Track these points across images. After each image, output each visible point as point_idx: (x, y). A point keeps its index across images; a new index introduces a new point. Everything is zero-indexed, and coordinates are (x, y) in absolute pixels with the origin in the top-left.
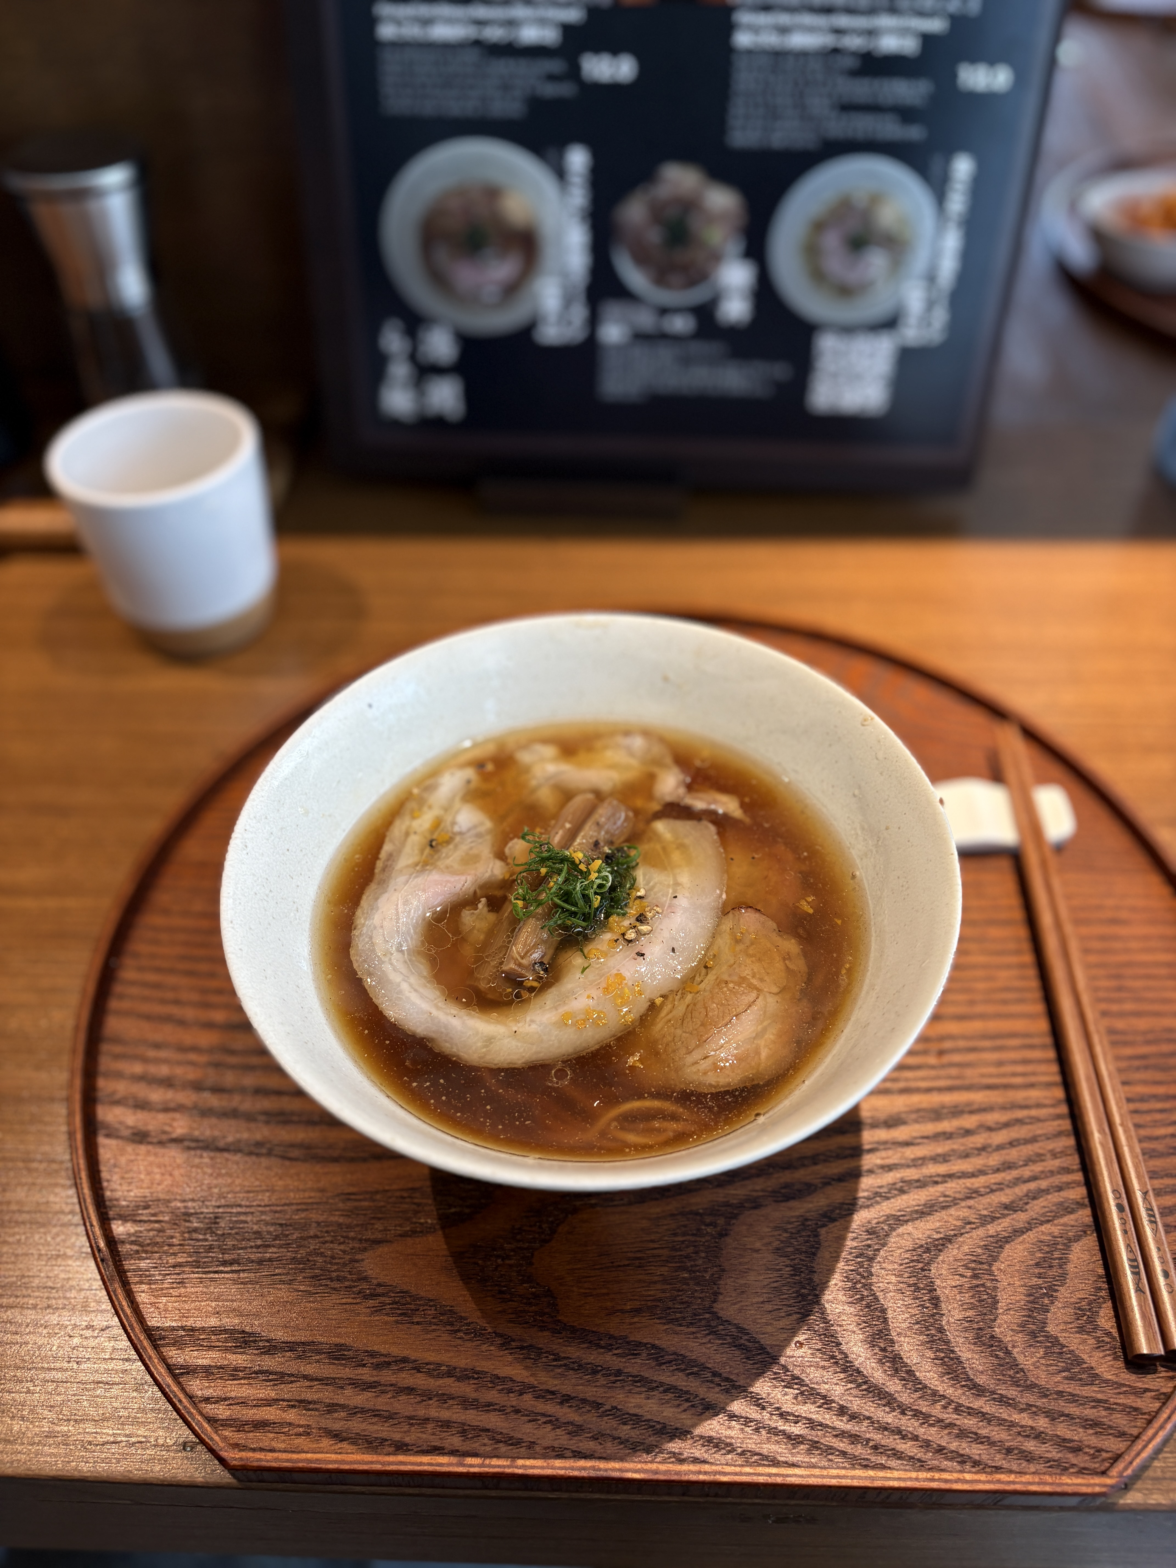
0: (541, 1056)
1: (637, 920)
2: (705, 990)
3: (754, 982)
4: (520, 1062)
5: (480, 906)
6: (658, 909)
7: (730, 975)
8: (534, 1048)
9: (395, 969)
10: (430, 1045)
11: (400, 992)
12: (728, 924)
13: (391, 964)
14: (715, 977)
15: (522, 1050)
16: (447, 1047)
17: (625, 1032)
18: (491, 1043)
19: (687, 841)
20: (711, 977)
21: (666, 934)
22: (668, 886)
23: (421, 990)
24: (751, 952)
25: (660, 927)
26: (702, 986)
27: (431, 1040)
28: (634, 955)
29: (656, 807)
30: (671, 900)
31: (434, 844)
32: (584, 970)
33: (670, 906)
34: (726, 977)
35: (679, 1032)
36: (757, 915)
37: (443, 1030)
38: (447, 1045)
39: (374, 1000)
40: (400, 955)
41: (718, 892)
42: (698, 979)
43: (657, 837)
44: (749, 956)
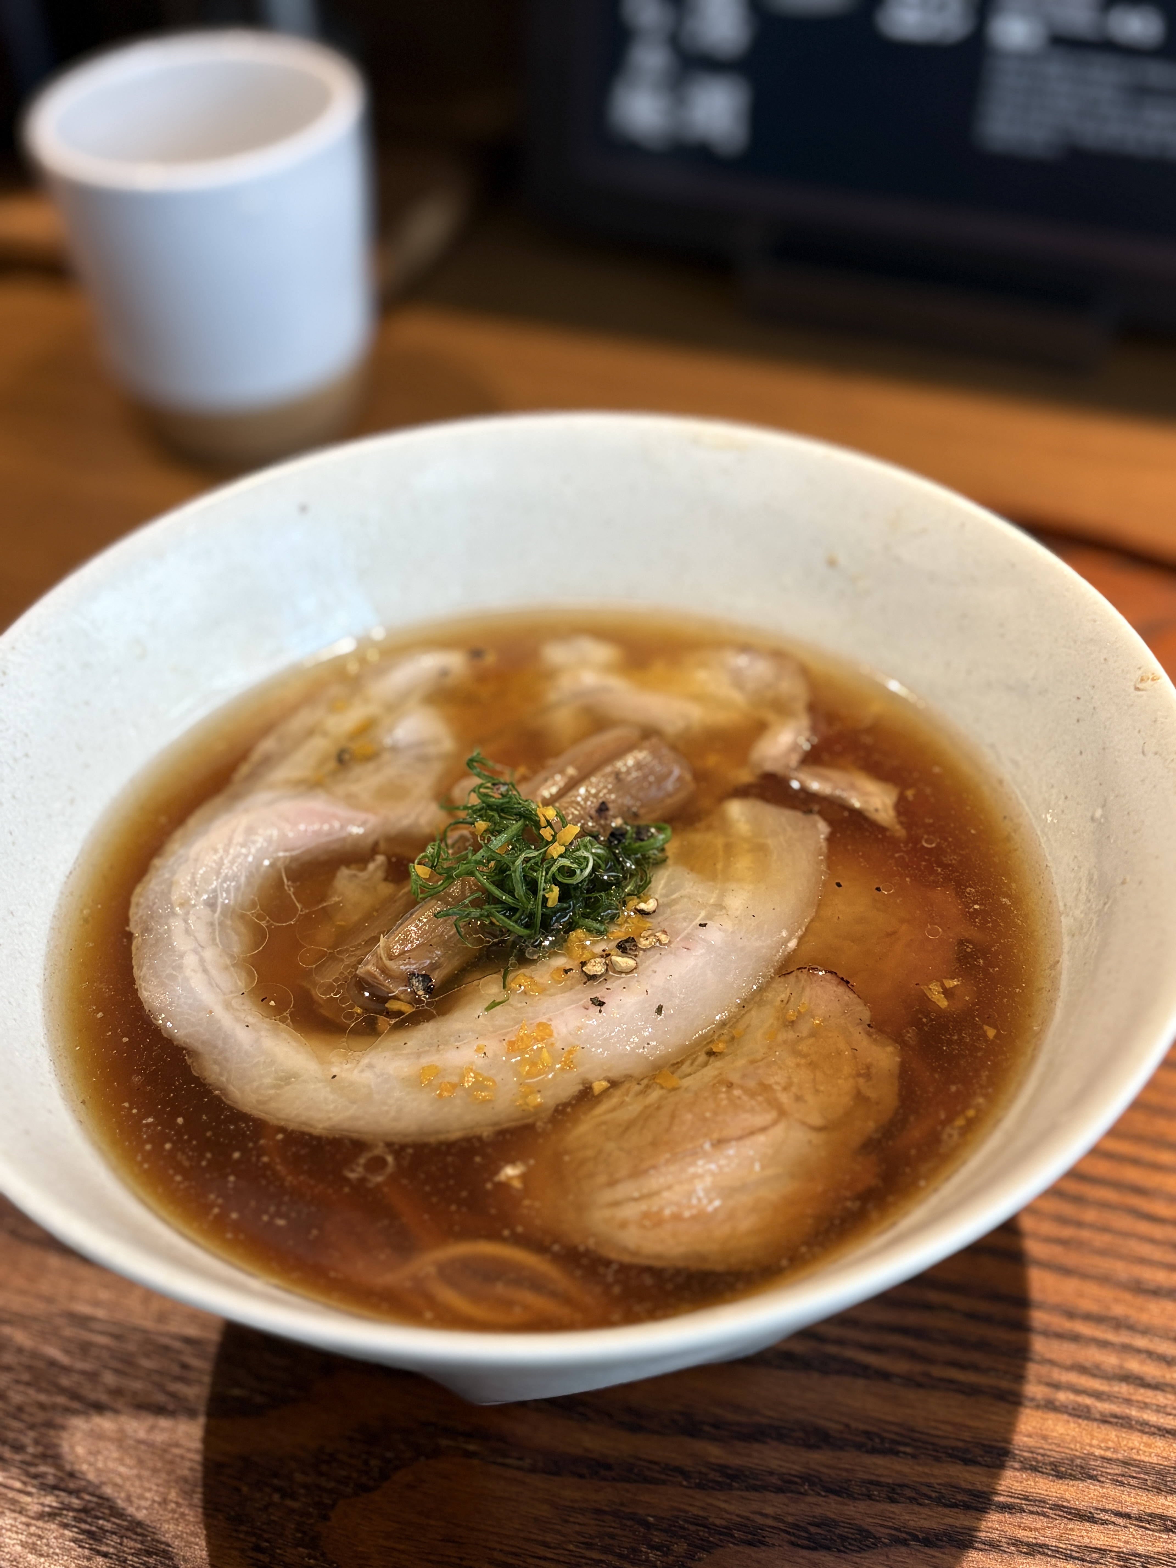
0: (360, 1125)
1: (619, 947)
2: (687, 1089)
3: (784, 1098)
4: (321, 1126)
5: (371, 866)
6: (664, 938)
7: (744, 1076)
8: (352, 1111)
9: (188, 931)
10: (189, 1061)
11: (180, 967)
12: (781, 991)
13: (186, 921)
14: (716, 1073)
15: (332, 1107)
16: (212, 1072)
17: (519, 1123)
18: (288, 1084)
19: (770, 842)
20: (710, 1072)
21: (658, 980)
22: (703, 906)
23: (214, 972)
24: (803, 1047)
25: (654, 967)
26: (686, 1082)
27: (193, 1053)
28: (586, 1001)
29: (745, 776)
30: (695, 928)
31: (347, 757)
32: (494, 1005)
33: (689, 937)
34: (735, 1078)
35: (610, 1146)
36: (841, 989)
37: (220, 1043)
38: (216, 1068)
39: (135, 970)
40: (208, 911)
41: (784, 934)
42: (686, 1068)
43: (725, 825)
44: (796, 1053)
